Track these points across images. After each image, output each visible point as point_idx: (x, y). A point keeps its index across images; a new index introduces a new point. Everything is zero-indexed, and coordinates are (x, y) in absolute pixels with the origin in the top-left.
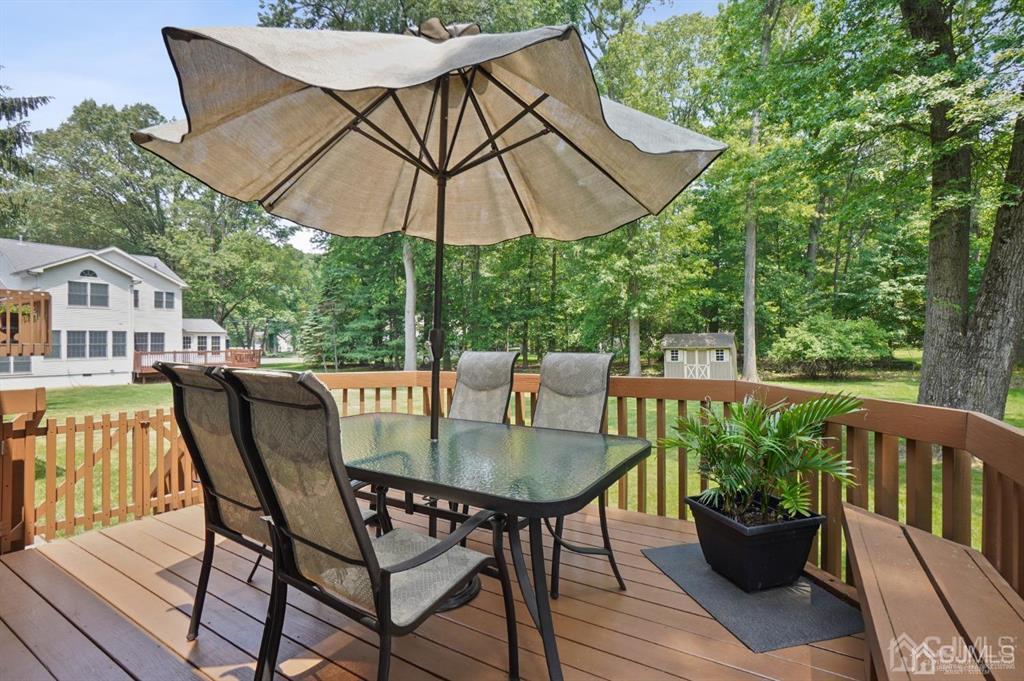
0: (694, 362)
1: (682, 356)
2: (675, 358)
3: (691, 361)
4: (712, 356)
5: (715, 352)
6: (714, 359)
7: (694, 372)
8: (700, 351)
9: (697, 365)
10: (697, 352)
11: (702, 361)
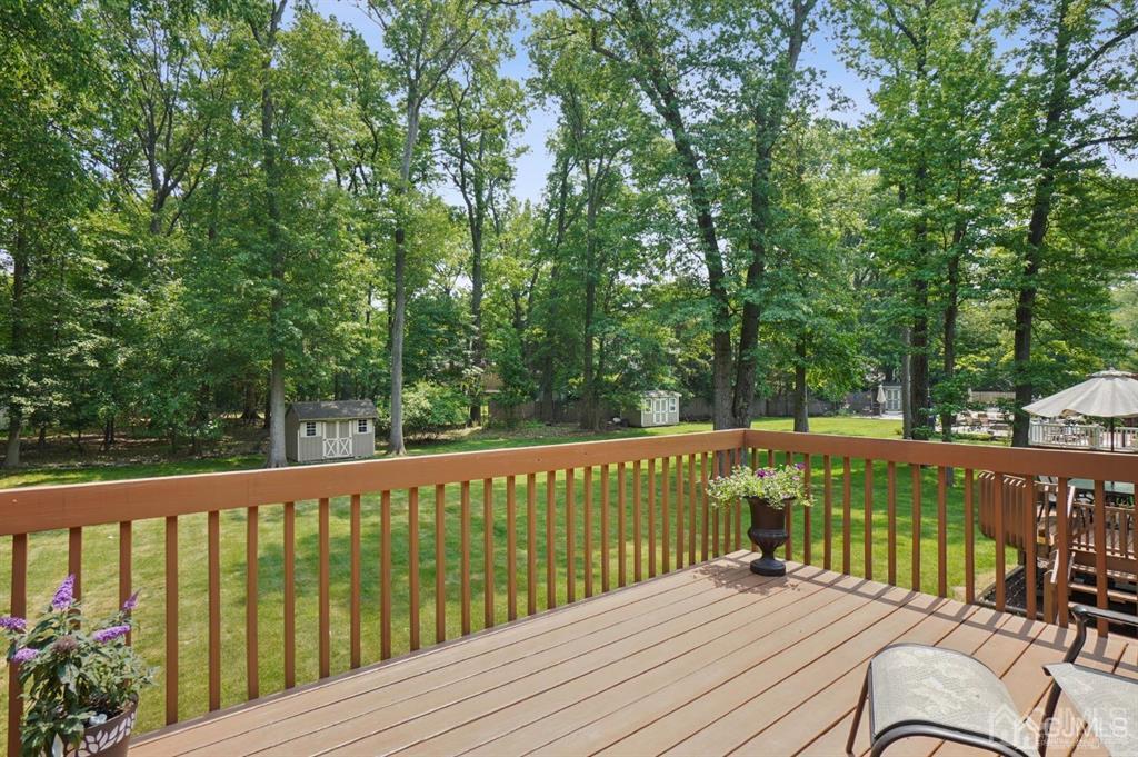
0: (334, 437)
1: (320, 429)
2: (311, 432)
3: (331, 434)
4: (354, 428)
5: (357, 423)
6: (356, 431)
7: (334, 448)
8: (341, 422)
9: (337, 439)
10: (338, 425)
11: (344, 433)
